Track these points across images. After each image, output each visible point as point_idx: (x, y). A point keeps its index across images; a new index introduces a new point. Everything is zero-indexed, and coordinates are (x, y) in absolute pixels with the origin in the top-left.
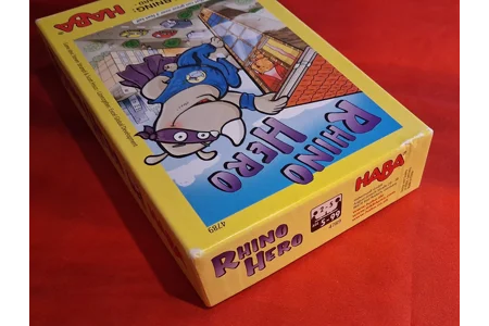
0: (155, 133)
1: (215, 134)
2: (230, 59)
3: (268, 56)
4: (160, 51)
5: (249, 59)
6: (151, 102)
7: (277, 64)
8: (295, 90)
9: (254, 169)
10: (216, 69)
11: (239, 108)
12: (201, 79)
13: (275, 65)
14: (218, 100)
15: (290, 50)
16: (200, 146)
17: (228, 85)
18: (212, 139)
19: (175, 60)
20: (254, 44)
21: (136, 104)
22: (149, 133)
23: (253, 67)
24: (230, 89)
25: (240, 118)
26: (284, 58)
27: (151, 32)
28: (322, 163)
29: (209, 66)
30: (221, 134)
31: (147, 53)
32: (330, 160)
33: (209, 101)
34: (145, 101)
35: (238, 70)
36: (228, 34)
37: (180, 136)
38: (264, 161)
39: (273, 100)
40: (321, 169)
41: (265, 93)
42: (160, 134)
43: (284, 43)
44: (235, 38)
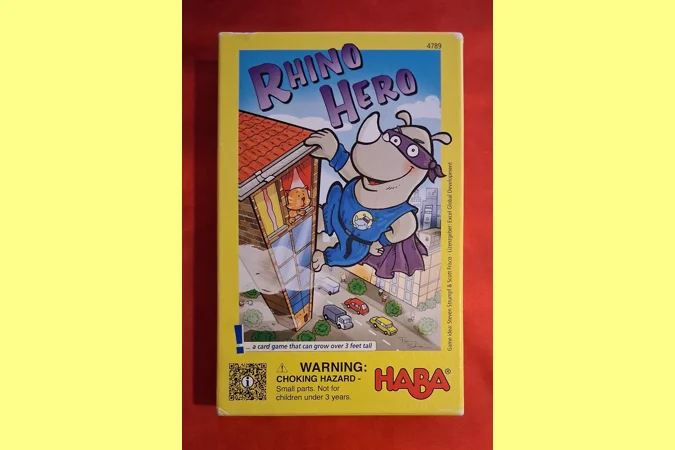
0: (429, 169)
1: (386, 137)
2: (321, 228)
3: (285, 208)
4: (374, 280)
5: (304, 216)
6: (414, 211)
7: (284, 192)
8: (293, 148)
9: (379, 81)
10: (340, 220)
11: (351, 154)
12: (360, 215)
13: (287, 192)
14: (361, 177)
15: (261, 206)
16: (405, 131)
17: (343, 190)
18: (392, 132)
19: (367, 259)
20: (286, 237)
21: (428, 216)
22: (434, 172)
23: (307, 201)
24: (344, 184)
25: (358, 142)
26: (274, 197)
27: (368, 317)
28: (327, 56)
29: (345, 229)
30: (383, 133)
31: (386, 285)
32: (319, 55)
33: (370, 179)
34: (418, 214)
35: (323, 207)
36: (301, 268)
37: (413, 151)
38: (368, 85)
39: (318, 146)
40: (332, 51)
41: (320, 159)
42: (426, 164)
43: (258, 220)
44: (299, 257)
